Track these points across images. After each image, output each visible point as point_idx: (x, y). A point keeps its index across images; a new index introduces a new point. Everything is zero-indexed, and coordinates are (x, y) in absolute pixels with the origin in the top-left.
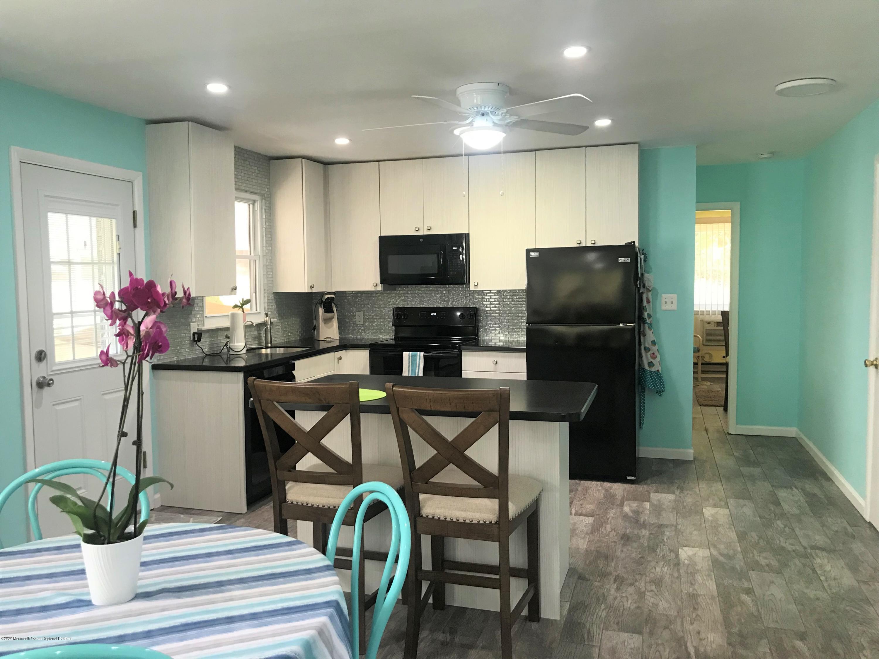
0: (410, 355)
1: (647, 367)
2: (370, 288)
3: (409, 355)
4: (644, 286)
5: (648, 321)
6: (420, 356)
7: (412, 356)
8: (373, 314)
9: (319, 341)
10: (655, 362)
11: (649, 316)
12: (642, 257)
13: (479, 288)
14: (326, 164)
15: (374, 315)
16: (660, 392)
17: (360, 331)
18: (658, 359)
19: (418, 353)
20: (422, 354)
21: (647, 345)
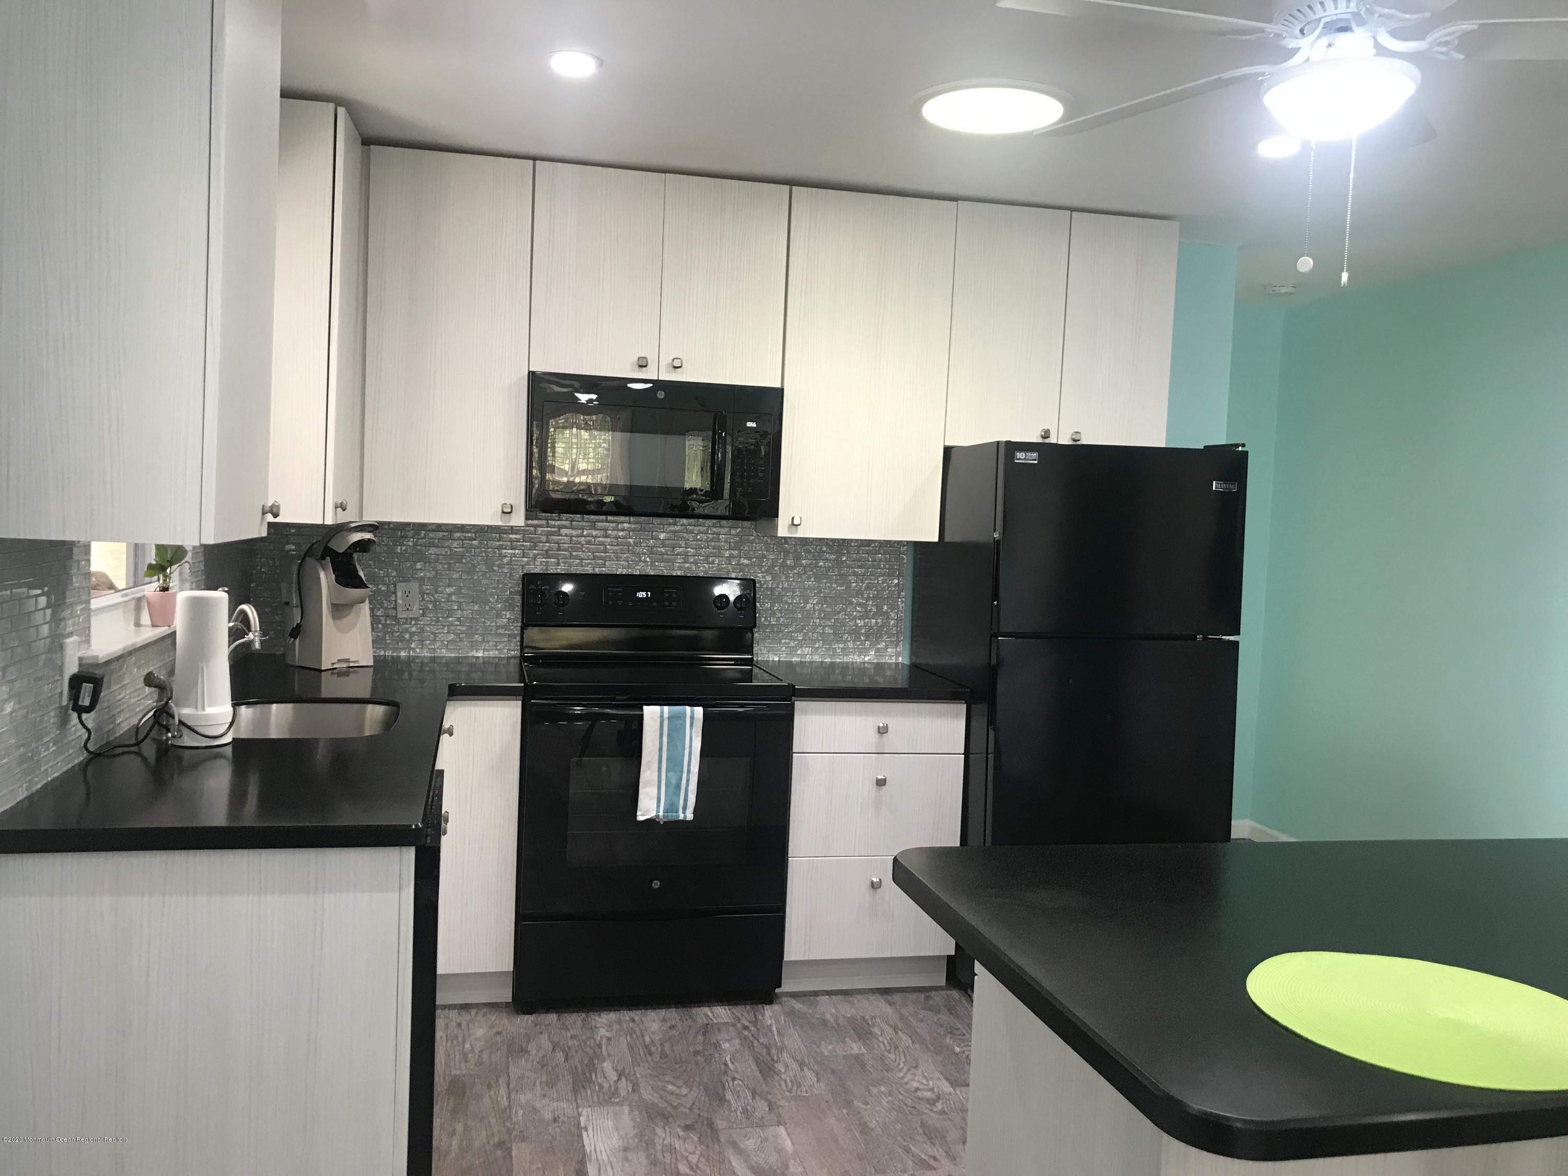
0: (666, 715)
2: (488, 516)
3: (662, 716)
6: (692, 718)
7: (669, 718)
8: (449, 590)
9: (320, 671)
15: (453, 594)
17: (407, 636)
19: (688, 708)
20: (699, 711)
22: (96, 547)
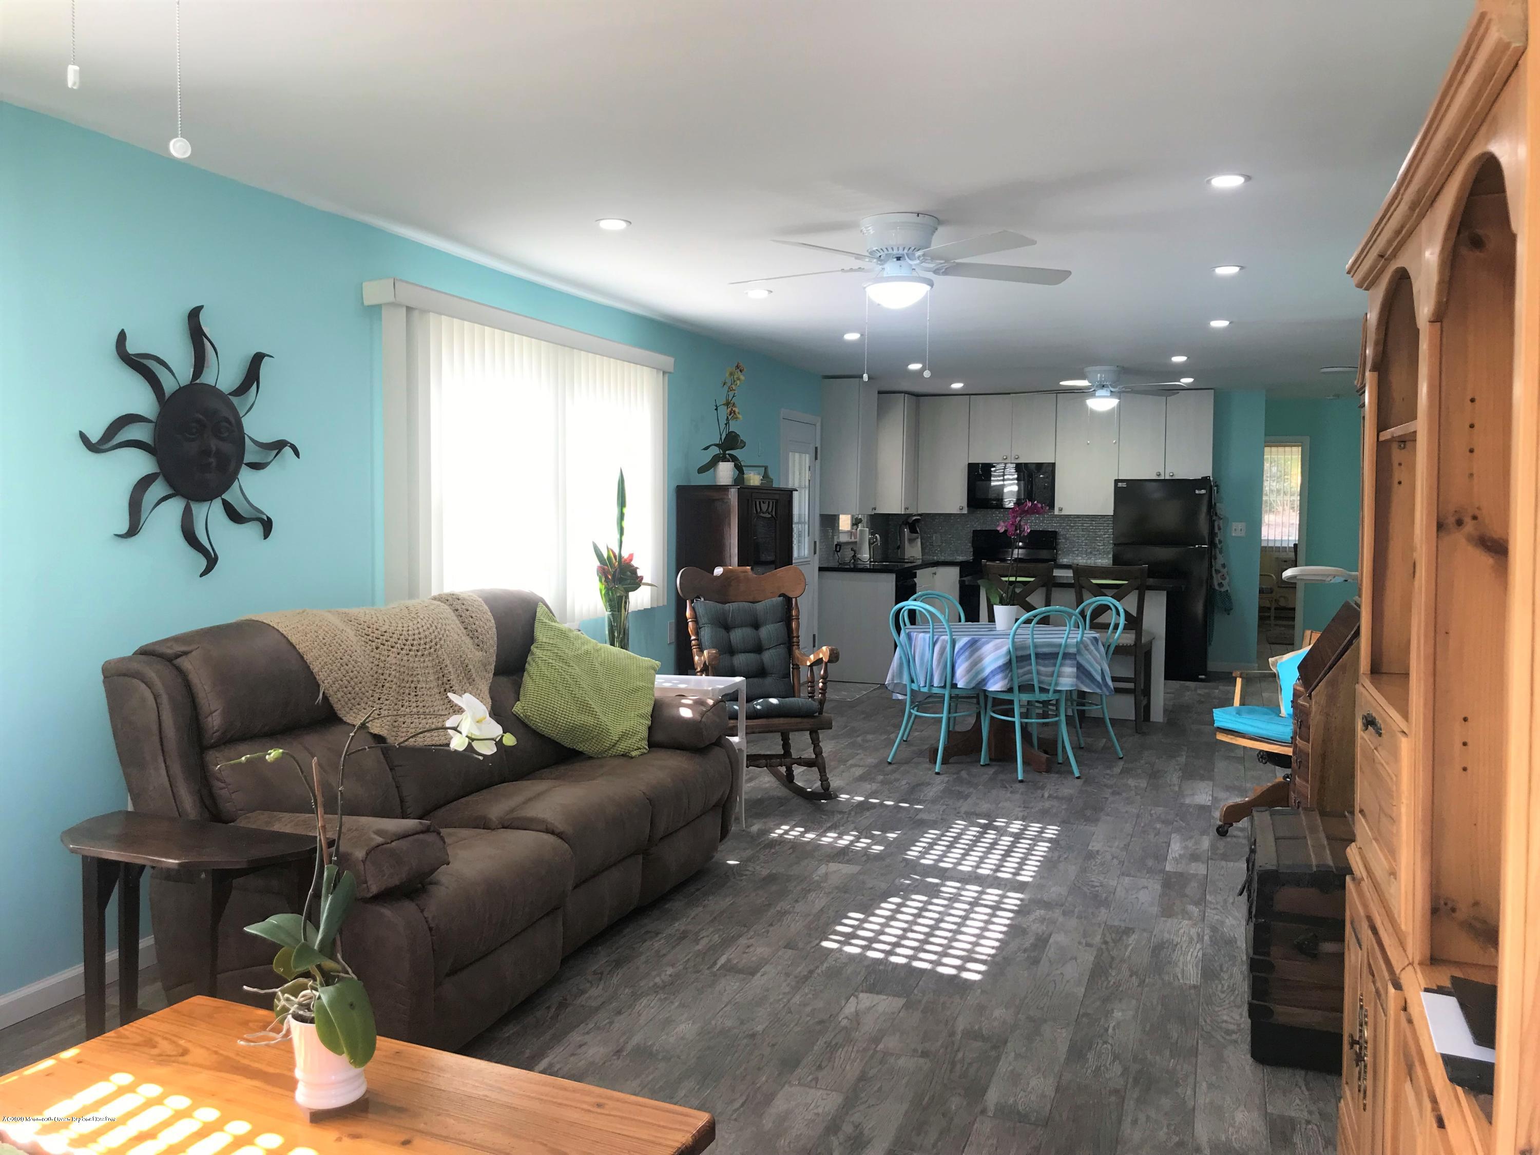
1: (1217, 587)
2: (956, 511)
4: (1216, 514)
5: (1219, 546)
8: (950, 536)
10: (1225, 583)
11: (1220, 542)
12: (1215, 488)
13: (1064, 513)
14: (918, 395)
16: (1228, 610)
17: (937, 552)
18: (1227, 580)
21: (1217, 568)
22: (841, 517)
